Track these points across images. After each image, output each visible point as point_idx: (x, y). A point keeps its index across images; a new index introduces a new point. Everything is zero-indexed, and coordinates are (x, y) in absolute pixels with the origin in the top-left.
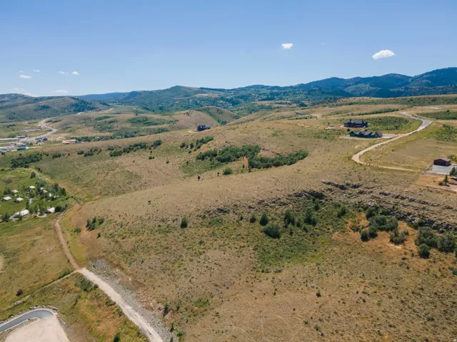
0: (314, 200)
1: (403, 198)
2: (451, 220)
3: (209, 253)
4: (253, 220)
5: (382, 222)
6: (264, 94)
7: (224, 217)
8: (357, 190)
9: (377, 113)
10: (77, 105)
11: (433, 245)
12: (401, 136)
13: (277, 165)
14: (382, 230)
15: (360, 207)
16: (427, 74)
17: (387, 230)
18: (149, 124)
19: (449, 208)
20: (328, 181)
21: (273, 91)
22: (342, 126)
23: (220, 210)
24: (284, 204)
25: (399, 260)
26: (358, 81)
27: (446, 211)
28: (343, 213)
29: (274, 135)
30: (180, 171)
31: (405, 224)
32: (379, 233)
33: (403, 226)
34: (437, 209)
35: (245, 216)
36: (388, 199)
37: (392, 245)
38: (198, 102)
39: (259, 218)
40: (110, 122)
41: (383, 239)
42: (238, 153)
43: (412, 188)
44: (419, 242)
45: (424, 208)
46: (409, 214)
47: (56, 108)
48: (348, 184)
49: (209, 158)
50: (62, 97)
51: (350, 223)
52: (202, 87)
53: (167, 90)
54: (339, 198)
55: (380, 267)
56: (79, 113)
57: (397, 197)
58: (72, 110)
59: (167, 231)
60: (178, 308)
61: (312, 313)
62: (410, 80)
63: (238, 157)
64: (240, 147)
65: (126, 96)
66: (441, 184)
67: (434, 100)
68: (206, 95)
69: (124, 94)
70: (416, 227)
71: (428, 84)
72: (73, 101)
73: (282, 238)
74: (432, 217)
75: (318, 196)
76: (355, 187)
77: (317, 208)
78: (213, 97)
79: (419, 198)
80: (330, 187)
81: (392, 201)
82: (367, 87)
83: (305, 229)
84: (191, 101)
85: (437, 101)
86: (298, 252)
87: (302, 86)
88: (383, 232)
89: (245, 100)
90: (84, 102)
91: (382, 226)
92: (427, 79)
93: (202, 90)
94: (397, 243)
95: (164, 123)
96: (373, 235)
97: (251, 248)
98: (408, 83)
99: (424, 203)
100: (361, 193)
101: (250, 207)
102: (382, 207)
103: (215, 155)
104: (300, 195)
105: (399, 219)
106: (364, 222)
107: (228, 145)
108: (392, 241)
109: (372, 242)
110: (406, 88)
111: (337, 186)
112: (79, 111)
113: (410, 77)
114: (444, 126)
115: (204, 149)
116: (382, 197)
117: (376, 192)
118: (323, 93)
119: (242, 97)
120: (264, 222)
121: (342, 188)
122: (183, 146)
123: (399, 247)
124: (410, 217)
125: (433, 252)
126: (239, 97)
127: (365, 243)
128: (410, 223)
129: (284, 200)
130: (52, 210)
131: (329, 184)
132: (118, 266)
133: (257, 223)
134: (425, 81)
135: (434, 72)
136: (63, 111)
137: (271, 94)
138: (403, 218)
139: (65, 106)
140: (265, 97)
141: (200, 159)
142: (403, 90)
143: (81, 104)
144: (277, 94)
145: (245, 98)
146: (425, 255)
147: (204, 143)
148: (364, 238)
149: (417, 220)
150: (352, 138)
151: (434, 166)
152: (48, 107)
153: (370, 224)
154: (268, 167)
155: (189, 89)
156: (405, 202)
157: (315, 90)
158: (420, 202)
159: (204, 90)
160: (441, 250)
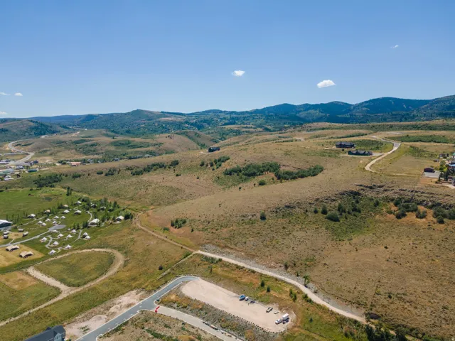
0: (354, 197)
1: (416, 192)
2: (452, 202)
3: (295, 233)
4: (316, 212)
5: (407, 207)
6: (224, 118)
7: (293, 211)
8: (382, 189)
9: (351, 136)
10: (36, 128)
11: (445, 216)
12: (386, 154)
13: (302, 177)
14: (408, 211)
15: (388, 200)
16: (366, 102)
17: (412, 211)
18: (134, 147)
19: (448, 195)
20: (359, 184)
21: (232, 115)
22: (335, 147)
23: (288, 207)
24: (334, 200)
25: (426, 226)
26: (307, 107)
27: (446, 198)
28: (377, 204)
29: (286, 154)
30: (215, 185)
31: (423, 207)
32: (407, 213)
33: (421, 208)
34: (440, 197)
35: (308, 209)
36: (406, 193)
37: (419, 219)
38: (164, 125)
39: (320, 210)
40: (92, 145)
41: (411, 217)
42: (261, 169)
43: (419, 186)
44: (435, 215)
45: (432, 197)
46: (424, 201)
47: (15, 131)
48: (374, 185)
49: (236, 174)
50: (19, 120)
51: (385, 210)
52: (163, 111)
53: (129, 113)
54: (370, 194)
55: (416, 231)
56: (43, 137)
57: (412, 191)
58: (33, 133)
59: (252, 223)
60: (295, 264)
61: (388, 256)
62: (352, 107)
63: (262, 172)
64: (260, 163)
65: (82, 119)
66: (436, 183)
67: (391, 127)
68: (170, 119)
69: (79, 117)
70: (431, 208)
71: (368, 112)
72: (32, 124)
73: (341, 221)
74: (439, 201)
75: (357, 194)
76: (380, 187)
77: (357, 202)
78: (178, 120)
79: (427, 191)
80: (362, 188)
81: (409, 194)
82: (317, 113)
83: (354, 215)
84: (156, 124)
85: (394, 128)
86: (355, 228)
87: (256, 111)
88: (410, 213)
89: (209, 124)
90: (44, 125)
91: (408, 209)
92: (365, 107)
93: (164, 114)
94: (421, 218)
95: (148, 146)
96: (404, 215)
97: (324, 228)
98: (350, 110)
99: (432, 194)
100: (385, 190)
101: (310, 204)
102: (404, 198)
103: (240, 171)
104: (343, 194)
105: (418, 204)
106: (394, 208)
107: (248, 163)
108: (417, 217)
109: (403, 219)
110: (351, 115)
111: (367, 187)
112: (42, 135)
113: (351, 105)
114: (411, 147)
115: (226, 166)
116: (402, 192)
117: (397, 189)
118: (281, 118)
119: (205, 121)
120: (324, 212)
121: (371, 188)
122: (202, 165)
123: (424, 220)
124: (425, 203)
125: (445, 220)
126: (201, 121)
127: (399, 220)
128: (426, 206)
129: (333, 198)
130: (121, 217)
131: (361, 185)
132: (226, 247)
133: (320, 213)
134: (365, 109)
135: (370, 101)
136: (23, 134)
137: (232, 118)
138: (420, 203)
139: (24, 129)
140: (227, 121)
141: (227, 174)
142: (349, 116)
143: (40, 127)
144: (238, 119)
145: (209, 122)
146: (441, 222)
147: (223, 162)
148: (399, 217)
149: (430, 204)
150: (351, 156)
151: (425, 173)
152: (7, 130)
153: (399, 209)
154: (294, 178)
155: (151, 113)
156: (419, 194)
157: (272, 115)
158: (428, 193)
159: (166, 114)
160: (450, 219)
